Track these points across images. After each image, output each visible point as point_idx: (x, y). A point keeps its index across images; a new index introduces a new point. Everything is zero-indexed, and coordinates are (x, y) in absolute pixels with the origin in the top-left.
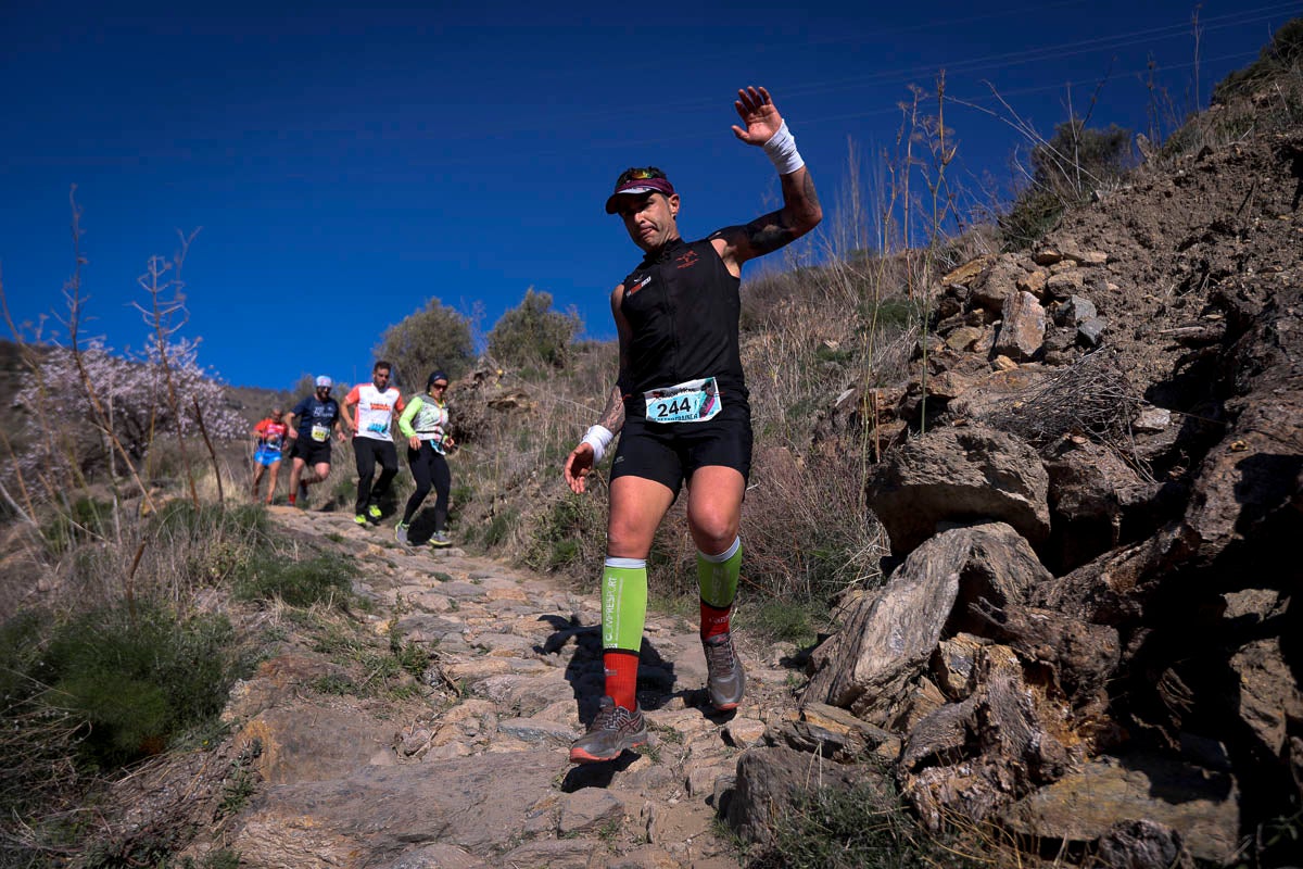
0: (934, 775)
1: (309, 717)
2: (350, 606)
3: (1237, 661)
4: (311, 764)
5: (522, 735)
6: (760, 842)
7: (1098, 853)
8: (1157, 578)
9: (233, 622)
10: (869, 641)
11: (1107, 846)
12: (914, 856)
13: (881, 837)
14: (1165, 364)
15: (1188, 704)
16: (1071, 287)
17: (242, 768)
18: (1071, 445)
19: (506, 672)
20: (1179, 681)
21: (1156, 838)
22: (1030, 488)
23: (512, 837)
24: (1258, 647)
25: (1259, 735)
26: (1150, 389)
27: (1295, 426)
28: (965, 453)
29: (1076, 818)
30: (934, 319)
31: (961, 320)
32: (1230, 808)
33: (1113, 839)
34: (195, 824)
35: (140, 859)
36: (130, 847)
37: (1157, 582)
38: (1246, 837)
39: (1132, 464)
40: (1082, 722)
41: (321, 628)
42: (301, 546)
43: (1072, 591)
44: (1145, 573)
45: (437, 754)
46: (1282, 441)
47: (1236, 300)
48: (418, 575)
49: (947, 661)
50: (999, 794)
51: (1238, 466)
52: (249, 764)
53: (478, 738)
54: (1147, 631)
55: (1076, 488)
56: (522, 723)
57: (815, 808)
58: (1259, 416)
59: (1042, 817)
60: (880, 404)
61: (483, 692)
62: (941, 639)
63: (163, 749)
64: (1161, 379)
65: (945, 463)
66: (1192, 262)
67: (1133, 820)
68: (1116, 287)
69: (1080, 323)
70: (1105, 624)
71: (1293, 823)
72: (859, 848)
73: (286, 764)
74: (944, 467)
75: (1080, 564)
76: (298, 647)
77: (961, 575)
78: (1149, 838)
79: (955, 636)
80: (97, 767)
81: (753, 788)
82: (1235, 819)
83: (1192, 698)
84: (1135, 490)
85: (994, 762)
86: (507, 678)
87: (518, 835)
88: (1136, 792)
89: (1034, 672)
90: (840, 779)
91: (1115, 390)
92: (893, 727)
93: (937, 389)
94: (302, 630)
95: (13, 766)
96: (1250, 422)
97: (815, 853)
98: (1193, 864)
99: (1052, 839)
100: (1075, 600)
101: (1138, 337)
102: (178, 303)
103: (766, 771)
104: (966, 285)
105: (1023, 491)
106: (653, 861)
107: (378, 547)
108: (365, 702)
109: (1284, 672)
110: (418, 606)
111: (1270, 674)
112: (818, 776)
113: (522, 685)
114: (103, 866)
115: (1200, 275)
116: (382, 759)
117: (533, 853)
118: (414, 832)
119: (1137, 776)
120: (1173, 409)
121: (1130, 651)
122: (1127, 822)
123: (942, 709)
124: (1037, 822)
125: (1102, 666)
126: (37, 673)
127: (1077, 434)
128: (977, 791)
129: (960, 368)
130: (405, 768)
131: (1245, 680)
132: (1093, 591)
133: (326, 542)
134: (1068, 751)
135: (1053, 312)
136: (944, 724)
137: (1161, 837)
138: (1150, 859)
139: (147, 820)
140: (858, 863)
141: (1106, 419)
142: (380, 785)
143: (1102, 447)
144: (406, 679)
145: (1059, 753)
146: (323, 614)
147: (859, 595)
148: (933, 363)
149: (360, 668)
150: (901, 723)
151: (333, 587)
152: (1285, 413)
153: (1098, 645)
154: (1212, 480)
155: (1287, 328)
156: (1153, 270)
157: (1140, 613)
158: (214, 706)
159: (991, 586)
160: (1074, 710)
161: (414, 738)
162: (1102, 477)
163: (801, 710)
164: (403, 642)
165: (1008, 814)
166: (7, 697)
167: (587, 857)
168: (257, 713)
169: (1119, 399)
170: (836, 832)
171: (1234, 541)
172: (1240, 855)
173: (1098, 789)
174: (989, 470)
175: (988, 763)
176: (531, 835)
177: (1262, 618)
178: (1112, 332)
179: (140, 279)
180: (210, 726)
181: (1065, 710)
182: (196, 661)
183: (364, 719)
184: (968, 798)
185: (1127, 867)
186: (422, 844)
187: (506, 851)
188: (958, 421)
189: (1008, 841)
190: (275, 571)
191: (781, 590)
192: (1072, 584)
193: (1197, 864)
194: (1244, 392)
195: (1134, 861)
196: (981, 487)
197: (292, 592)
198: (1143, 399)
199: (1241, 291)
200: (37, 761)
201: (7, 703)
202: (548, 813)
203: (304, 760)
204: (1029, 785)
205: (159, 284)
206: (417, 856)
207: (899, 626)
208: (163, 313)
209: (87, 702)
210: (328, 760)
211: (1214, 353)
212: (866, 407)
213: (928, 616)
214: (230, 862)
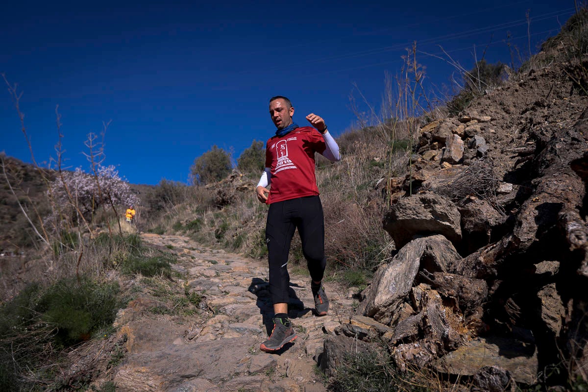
0: (403, 347)
1: (148, 324)
2: (172, 276)
3: (540, 293)
4: (148, 345)
5: (238, 330)
6: (333, 376)
7: (474, 381)
8: (503, 258)
9: (121, 284)
10: (381, 288)
11: (478, 378)
13: (380, 375)
14: (511, 163)
15: (518, 314)
16: (476, 131)
17: (119, 347)
18: (470, 200)
19: (234, 303)
20: (514, 303)
21: (499, 374)
22: (452, 220)
23: (229, 375)
24: (549, 287)
25: (549, 326)
26: (506, 174)
27: (561, 190)
28: (423, 205)
29: (465, 365)
30: (418, 147)
31: (429, 147)
32: (534, 359)
33: (480, 374)
34: (99, 371)
35: (76, 385)
36: (71, 381)
37: (503, 260)
38: (540, 373)
39: (496, 208)
40: (469, 323)
41: (157, 286)
42: (154, 251)
43: (467, 265)
44: (498, 256)
45: (202, 339)
46: (554, 196)
47: (540, 135)
48: (204, 261)
49: (415, 296)
50: (431, 355)
51: (536, 208)
52: (122, 345)
53: (219, 332)
54: (499, 282)
55: (472, 219)
56: (238, 325)
57: (355, 362)
58: (546, 186)
59: (450, 365)
60: (395, 184)
61: (224, 312)
62: (413, 286)
63: (89, 339)
64: (511, 170)
65: (415, 210)
66: (526, 119)
67: (490, 366)
68: (493, 131)
69: (478, 147)
70: (481, 279)
71: (558, 367)
73: (138, 344)
74: (414, 212)
75: (471, 253)
76: (146, 295)
77: (421, 259)
78: (496, 374)
79: (419, 285)
81: (329, 354)
82: (536, 364)
83: (520, 311)
84: (497, 219)
85: (429, 341)
86: (234, 306)
87: (232, 374)
88: (492, 353)
89: (447, 301)
90: (365, 349)
92: (393, 325)
93: (418, 177)
94: (149, 287)
95: (25, 347)
96: (542, 189)
97: (353, 382)
98: (516, 386)
99: (455, 375)
100: (468, 268)
101: (502, 152)
102: (101, 152)
103: (334, 346)
104: (431, 132)
105: (449, 221)
106: (288, 385)
107: (188, 250)
108: (173, 317)
109: (559, 297)
110: (202, 275)
111: (555, 299)
112: (355, 348)
113: (240, 308)
114: (60, 389)
115: (529, 125)
116: (178, 342)
117: (237, 382)
118: (187, 373)
119: (492, 346)
120: (514, 183)
121: (493, 290)
122: (487, 367)
123: (409, 318)
124: (448, 367)
125: (478, 297)
126: (38, 309)
127: (472, 196)
128: (422, 355)
129: (427, 168)
130: (187, 346)
131: (543, 302)
132: (476, 265)
133: (165, 249)
134: (461, 336)
135: (467, 143)
136: (409, 325)
137: (501, 374)
138: (496, 384)
139: (79, 370)
140: (370, 386)
141: (485, 189)
142: (175, 353)
143: (483, 201)
144: (191, 307)
145: (457, 337)
146: (159, 281)
148: (417, 166)
149: (172, 303)
150: (396, 322)
151: (163, 268)
152: (557, 184)
153: (476, 288)
154: (524, 216)
155: (560, 147)
156: (510, 123)
157: (496, 274)
158: (111, 320)
159: (435, 263)
160: (466, 317)
161: (193, 332)
162: (483, 214)
163: (350, 319)
164: (191, 291)
165: (436, 364)
166: (23, 318)
167: (260, 383)
168: (126, 323)
169: (490, 180)
170: (362, 373)
171: (535, 241)
172: (538, 380)
173: (475, 352)
174: (433, 212)
175: (427, 342)
176: (237, 374)
177: (553, 274)
178: (491, 151)
179: (85, 142)
180: (108, 328)
181: (461, 318)
182: (103, 301)
183: (172, 324)
184: (418, 357)
185: (487, 388)
186: (191, 378)
187: (226, 381)
188: (422, 191)
189: (434, 376)
190: (138, 262)
191: (354, 265)
192: (468, 261)
193: (518, 385)
194: (541, 176)
195: (489, 384)
196: (430, 220)
197: (145, 271)
198: (502, 179)
199: (542, 131)
200: (36, 345)
201: (23, 321)
202: (245, 364)
203: (145, 343)
204: (444, 351)
205: (92, 145)
206: (188, 384)
207: (394, 281)
208: (95, 156)
209: (57, 320)
210: (155, 343)
211: (531, 158)
212: (388, 186)
213: (407, 277)
214: (111, 387)
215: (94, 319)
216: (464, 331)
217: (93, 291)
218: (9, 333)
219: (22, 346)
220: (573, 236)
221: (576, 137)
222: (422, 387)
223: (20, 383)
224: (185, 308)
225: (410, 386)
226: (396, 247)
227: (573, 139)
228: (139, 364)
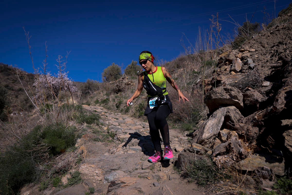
0: (219, 157)
1: (92, 146)
2: (99, 124)
3: (284, 134)
5: (134, 150)
6: (183, 171)
7: (254, 173)
8: (267, 117)
9: (77, 127)
10: (205, 130)
11: (256, 172)
12: (216, 174)
13: (209, 170)
14: (267, 72)
15: (274, 143)
16: (247, 57)
17: (80, 156)
18: (248, 90)
20: (272, 138)
23: (133, 170)
24: (289, 131)
25: (289, 150)
26: (265, 78)
28: (225, 92)
29: (250, 166)
30: (218, 64)
31: (223, 64)
32: (283, 164)
33: (258, 170)
34: (72, 166)
35: (62, 172)
36: (60, 170)
38: (286, 170)
39: (261, 93)
40: (251, 147)
41: (94, 129)
42: (89, 113)
43: (248, 120)
44: (264, 116)
45: (117, 153)
47: (285, 58)
48: (112, 118)
49: (222, 135)
50: (233, 161)
51: (285, 93)
53: (125, 150)
54: (265, 128)
55: (249, 99)
56: (134, 147)
57: (194, 164)
58: (290, 82)
59: (242, 166)
60: (206, 82)
61: (126, 141)
62: (221, 130)
63: (65, 152)
64: (267, 76)
65: (221, 94)
66: (274, 50)
67: (262, 167)
68: (257, 56)
69: (249, 64)
70: (256, 127)
72: (204, 172)
73: (88, 155)
74: (221, 95)
75: (250, 114)
76: (90, 133)
77: (224, 117)
78: (265, 170)
79: (223, 129)
80: (53, 155)
81: (181, 160)
82: (284, 166)
83: (274, 142)
84: (262, 99)
85: (232, 155)
87: (134, 169)
88: (262, 161)
89: (241, 136)
90: (200, 158)
91: (258, 78)
92: (210, 148)
93: (219, 79)
94: (90, 129)
95: (37, 154)
96: (288, 84)
97: (195, 173)
98: (275, 176)
99: (244, 170)
100: (249, 122)
101: (262, 67)
102: (64, 65)
103: (184, 157)
104: (225, 57)
105: (238, 99)
106: (161, 174)
107: (104, 113)
108: (103, 143)
110: (112, 124)
111: (291, 137)
112: (195, 158)
113: (134, 140)
114: (55, 173)
115: (276, 53)
116: (106, 154)
117: (137, 173)
118: (113, 168)
119: (263, 158)
120: (270, 81)
121: (261, 132)
122: (260, 167)
123: (221, 144)
125: (255, 135)
126: (41, 137)
127: (249, 87)
128: (229, 161)
129: (223, 74)
130: (111, 156)
131: (286, 138)
132: (253, 120)
133: (94, 112)
134: (248, 152)
135: (243, 62)
136: (222, 147)
137: (268, 170)
138: (266, 174)
139: (63, 165)
140: (204, 175)
141: (256, 84)
142: (106, 159)
143: (255, 90)
144: (111, 139)
145: (246, 153)
146: (94, 126)
147: (202, 122)
148: (218, 73)
149: (102, 136)
150: (212, 147)
151: (96, 120)
153: (254, 131)
154: (280, 96)
156: (265, 52)
157: (263, 124)
158: (74, 144)
159: (231, 119)
160: (249, 144)
161: (113, 150)
162: (255, 96)
163: (191, 144)
164: (110, 132)
165: (235, 165)
167: (148, 173)
168: (82, 145)
169: (259, 80)
170: (199, 169)
171: (284, 109)
172: (285, 174)
173: (254, 160)
174: (230, 95)
175: (231, 155)
176: (137, 169)
177: (290, 126)
178: (256, 66)
179: (56, 60)
180: (73, 147)
181: (247, 144)
182: (70, 135)
183: (103, 146)
184: (227, 162)
185: (261, 176)
186: (115, 170)
187: (132, 172)
188: (224, 85)
189: (235, 171)
190: (84, 117)
191: (186, 121)
192: (249, 118)
194: (287, 77)
195: (262, 175)
196: (229, 99)
197: (88, 121)
198: (264, 80)
199: (286, 56)
200: (42, 153)
201: (36, 142)
202: (140, 165)
203: (92, 154)
204: (240, 159)
205: (60, 61)
206: (114, 173)
207: (211, 127)
208: (61, 67)
209: (50, 142)
210: (96, 154)
211: (279, 69)
212: (203, 83)
213: (218, 125)
214: (78, 173)
215: (66, 143)
217: (64, 130)
218: (29, 148)
219: (35, 154)
223: (36, 170)
224: (108, 139)
225: (223, 175)
228: (90, 163)
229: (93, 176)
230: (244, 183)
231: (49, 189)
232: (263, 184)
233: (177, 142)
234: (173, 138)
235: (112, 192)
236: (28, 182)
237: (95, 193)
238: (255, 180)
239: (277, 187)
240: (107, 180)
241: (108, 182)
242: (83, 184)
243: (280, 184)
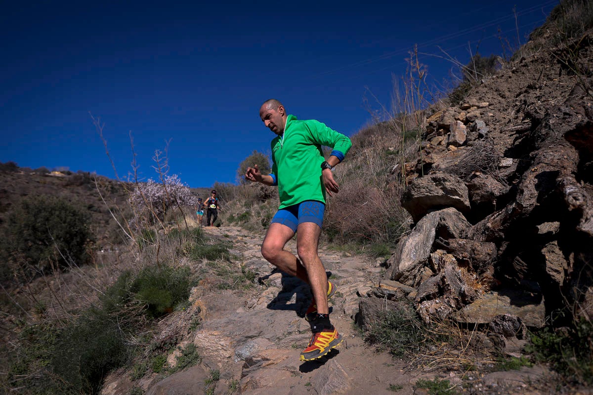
0: (426, 304)
1: (215, 298)
2: (230, 259)
3: (544, 250)
6: (368, 331)
8: (508, 223)
9: (191, 268)
10: (404, 256)
11: (493, 325)
13: (408, 328)
14: (510, 141)
15: (525, 269)
16: (476, 116)
17: (195, 316)
20: (521, 260)
21: (511, 321)
22: (461, 194)
23: (284, 334)
24: (552, 244)
25: (553, 278)
26: (506, 151)
27: (557, 159)
28: (435, 184)
29: (481, 315)
30: (426, 135)
31: (435, 134)
32: (542, 305)
33: (495, 322)
34: (182, 335)
35: (167, 347)
36: (163, 343)
37: (509, 225)
38: (547, 317)
39: (499, 180)
40: (482, 280)
41: (219, 267)
42: (214, 240)
43: (477, 231)
44: (504, 221)
45: (259, 307)
46: (551, 165)
47: (534, 114)
48: (254, 246)
49: (434, 260)
50: (451, 309)
51: (536, 177)
52: (197, 315)
54: (507, 243)
55: (479, 192)
57: (386, 318)
58: (543, 157)
59: (468, 316)
60: (408, 168)
62: (431, 252)
63: (172, 311)
64: (510, 147)
65: (427, 188)
66: (521, 101)
67: (503, 315)
68: (492, 115)
69: (479, 130)
70: (490, 242)
71: (563, 311)
72: (401, 332)
73: (209, 314)
74: (428, 191)
75: (480, 221)
76: (212, 273)
77: (436, 229)
78: (508, 321)
79: (436, 251)
80: (153, 318)
81: (364, 313)
82: (543, 310)
83: (526, 266)
84: (500, 190)
85: (448, 297)
88: (504, 304)
89: (461, 263)
90: (394, 307)
92: (416, 286)
93: (428, 161)
94: (213, 269)
96: (539, 160)
97: (386, 334)
99: (472, 323)
100: (478, 234)
101: (501, 132)
102: (166, 164)
103: (368, 306)
104: (436, 121)
105: (458, 195)
107: (241, 237)
108: (234, 291)
109: (561, 253)
110: (255, 256)
111: (557, 254)
112: (386, 307)
114: (156, 350)
115: (524, 105)
116: (240, 310)
117: (291, 339)
118: (250, 335)
119: (504, 297)
120: (514, 158)
121: (501, 251)
122: (500, 315)
123: (429, 279)
124: (467, 318)
125: (488, 258)
126: (132, 290)
127: (477, 172)
128: (443, 309)
129: (435, 152)
130: (247, 313)
131: (547, 257)
132: (485, 231)
133: (223, 238)
134: (476, 291)
135: (469, 127)
136: (430, 285)
137: (513, 320)
138: (509, 328)
139: (167, 335)
140: (401, 337)
141: (488, 165)
142: (239, 319)
143: (487, 175)
144: (248, 282)
145: (473, 292)
146: (221, 263)
148: (426, 151)
149: (232, 280)
150: (419, 284)
151: (223, 253)
152: (553, 155)
153: (486, 250)
154: (525, 184)
155: (554, 122)
156: (506, 106)
157: (503, 237)
158: (187, 296)
159: (449, 231)
160: (479, 275)
161: (251, 302)
162: (488, 187)
163: (379, 283)
164: (247, 269)
165: (455, 316)
168: (199, 297)
169: (492, 157)
171: (536, 206)
172: (546, 323)
173: (489, 304)
174: (444, 189)
175: (446, 298)
176: (290, 333)
177: (554, 233)
178: (491, 132)
179: (153, 158)
180: (185, 303)
181: (475, 276)
182: (179, 282)
183: (234, 297)
184: (440, 311)
185: (501, 332)
186: (253, 338)
187: (282, 339)
188: (433, 172)
189: (455, 326)
190: (203, 250)
191: (379, 239)
192: (477, 228)
193: (528, 329)
194: (538, 148)
195: (503, 329)
196: (442, 195)
197: (209, 256)
198: (503, 155)
199: (536, 110)
200: (134, 317)
201: (124, 299)
203: (215, 312)
204: (462, 305)
205: (159, 159)
206: (251, 342)
207: (414, 250)
208: (161, 168)
209: (147, 298)
210: (223, 312)
211: (528, 135)
212: (403, 171)
213: (425, 245)
214: (193, 347)
215: (174, 296)
216: (479, 287)
217: (170, 274)
218: (114, 309)
219: (124, 318)
220: (571, 198)
221: (568, 111)
222: (445, 335)
223: (127, 346)
224: (244, 284)
225: (435, 335)
226: (414, 221)
227: (565, 114)
228: (210, 329)
229: (216, 350)
230: (473, 347)
231: (148, 376)
232: (507, 346)
233: (362, 279)
234: (358, 271)
235: (248, 376)
236: (114, 367)
237: (220, 380)
238: (492, 340)
239: (531, 349)
240: (239, 356)
241: (242, 360)
242: (202, 366)
243: (536, 343)
